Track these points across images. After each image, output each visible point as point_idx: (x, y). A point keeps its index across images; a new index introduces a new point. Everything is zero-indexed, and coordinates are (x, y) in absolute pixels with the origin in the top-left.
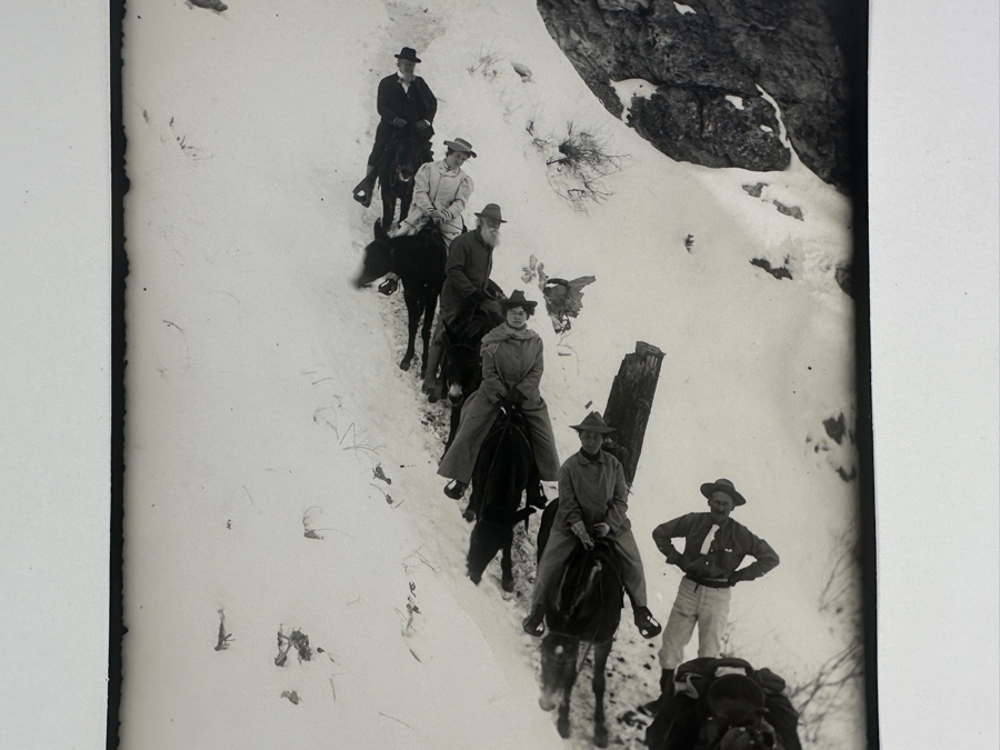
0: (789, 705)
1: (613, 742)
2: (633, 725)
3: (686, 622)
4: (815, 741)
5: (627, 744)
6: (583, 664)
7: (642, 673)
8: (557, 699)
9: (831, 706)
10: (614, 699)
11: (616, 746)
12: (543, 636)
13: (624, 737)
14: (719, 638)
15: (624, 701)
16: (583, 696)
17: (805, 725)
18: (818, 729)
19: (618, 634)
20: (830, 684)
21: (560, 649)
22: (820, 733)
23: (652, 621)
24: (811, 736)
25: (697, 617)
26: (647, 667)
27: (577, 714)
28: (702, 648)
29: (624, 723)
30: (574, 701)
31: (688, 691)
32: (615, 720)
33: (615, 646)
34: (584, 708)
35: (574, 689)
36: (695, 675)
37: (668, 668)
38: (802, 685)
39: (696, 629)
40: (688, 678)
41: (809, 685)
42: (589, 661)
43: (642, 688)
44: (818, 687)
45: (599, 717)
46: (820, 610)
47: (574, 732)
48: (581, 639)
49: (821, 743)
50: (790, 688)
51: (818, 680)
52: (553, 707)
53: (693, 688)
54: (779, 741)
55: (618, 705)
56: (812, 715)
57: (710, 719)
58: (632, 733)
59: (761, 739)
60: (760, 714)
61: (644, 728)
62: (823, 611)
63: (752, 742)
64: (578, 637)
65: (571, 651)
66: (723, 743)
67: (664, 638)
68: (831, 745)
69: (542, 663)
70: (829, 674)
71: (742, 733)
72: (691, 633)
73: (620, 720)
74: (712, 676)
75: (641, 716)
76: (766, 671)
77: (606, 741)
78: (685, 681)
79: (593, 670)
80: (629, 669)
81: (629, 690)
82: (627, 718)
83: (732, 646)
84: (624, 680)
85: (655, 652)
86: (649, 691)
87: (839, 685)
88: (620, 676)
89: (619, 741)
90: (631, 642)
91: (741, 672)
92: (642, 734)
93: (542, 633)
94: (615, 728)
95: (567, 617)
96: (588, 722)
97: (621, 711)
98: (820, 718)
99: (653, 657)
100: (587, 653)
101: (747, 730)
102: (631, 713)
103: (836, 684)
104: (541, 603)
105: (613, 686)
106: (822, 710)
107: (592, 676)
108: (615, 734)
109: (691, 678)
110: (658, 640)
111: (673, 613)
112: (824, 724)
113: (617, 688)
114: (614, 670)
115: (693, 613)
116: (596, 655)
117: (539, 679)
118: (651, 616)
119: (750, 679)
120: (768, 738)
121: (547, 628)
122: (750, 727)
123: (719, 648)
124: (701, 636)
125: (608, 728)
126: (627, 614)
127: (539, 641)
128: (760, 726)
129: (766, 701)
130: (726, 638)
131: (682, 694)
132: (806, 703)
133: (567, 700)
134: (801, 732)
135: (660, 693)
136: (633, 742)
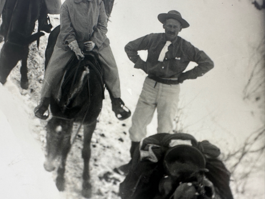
0: (223, 167)
1: (95, 194)
2: (110, 182)
3: (149, 108)
4: (243, 192)
5: (105, 195)
6: (75, 138)
7: (117, 145)
8: (57, 163)
9: (254, 167)
10: (97, 163)
11: (97, 197)
12: (48, 120)
13: (103, 190)
14: (172, 119)
15: (104, 164)
16: (75, 161)
17: (235, 181)
18: (245, 184)
19: (100, 117)
20: (253, 152)
21: (59, 128)
22: (247, 187)
23: (124, 108)
24: (240, 189)
25: (156, 105)
26: (121, 140)
27: (71, 174)
28: (160, 126)
29: (104, 180)
30: (69, 164)
31: (150, 157)
32: (98, 178)
33: (98, 126)
34: (76, 170)
35: (69, 156)
36: (155, 145)
37: (135, 141)
38: (232, 153)
39: (156, 114)
40: (150, 148)
41: (238, 152)
42: (80, 136)
43: (117, 155)
44: (244, 153)
45: (86, 175)
46: (244, 99)
47: (68, 187)
48: (75, 121)
49: (247, 194)
50: (223, 154)
51: (244, 148)
52: (53, 169)
53: (154, 155)
54: (216, 192)
55: (100, 167)
56: (240, 174)
57: (166, 177)
58: (109, 187)
59: (203, 191)
60: (202, 173)
61: (118, 184)
62: (246, 99)
63: (197, 194)
64: (72, 120)
65: (67, 130)
66: (176, 194)
67: (133, 120)
68: (255, 196)
69: (47, 138)
70: (252, 144)
71: (190, 187)
72: (152, 116)
73: (100, 178)
74: (167, 146)
75: (116, 175)
76: (206, 143)
77: (91, 193)
78: (148, 150)
79: (82, 143)
80: (108, 142)
81: (108, 156)
82: (106, 177)
83: (182, 125)
84: (104, 150)
85: (126, 130)
86: (122, 157)
87: (259, 152)
88: (101, 147)
89: (100, 193)
90: (110, 123)
91: (188, 143)
92: (117, 188)
93: (47, 117)
94: (97, 184)
95: (65, 106)
96: (78, 180)
97: (101, 171)
98: (246, 175)
99: (125, 133)
100: (79, 131)
101: (193, 185)
102: (109, 173)
103: (257, 151)
104: (47, 96)
105: (96, 154)
106: (247, 170)
107: (82, 147)
108: (97, 188)
109: (153, 148)
110: (129, 121)
111: (139, 103)
112: (249, 180)
113: (99, 155)
114: (97, 142)
115: (153, 102)
116: (85, 132)
117: (44, 149)
118: (124, 104)
119: (195, 148)
120: (208, 191)
121: (51, 114)
122: (195, 183)
123: (172, 126)
124: (159, 118)
125: (92, 184)
126: (107, 103)
127: (45, 122)
128: (202, 182)
129: (207, 164)
130: (177, 119)
131: (146, 160)
132: (236, 165)
133: (64, 164)
134: (232, 186)
135: (130, 159)
136: (110, 194)
